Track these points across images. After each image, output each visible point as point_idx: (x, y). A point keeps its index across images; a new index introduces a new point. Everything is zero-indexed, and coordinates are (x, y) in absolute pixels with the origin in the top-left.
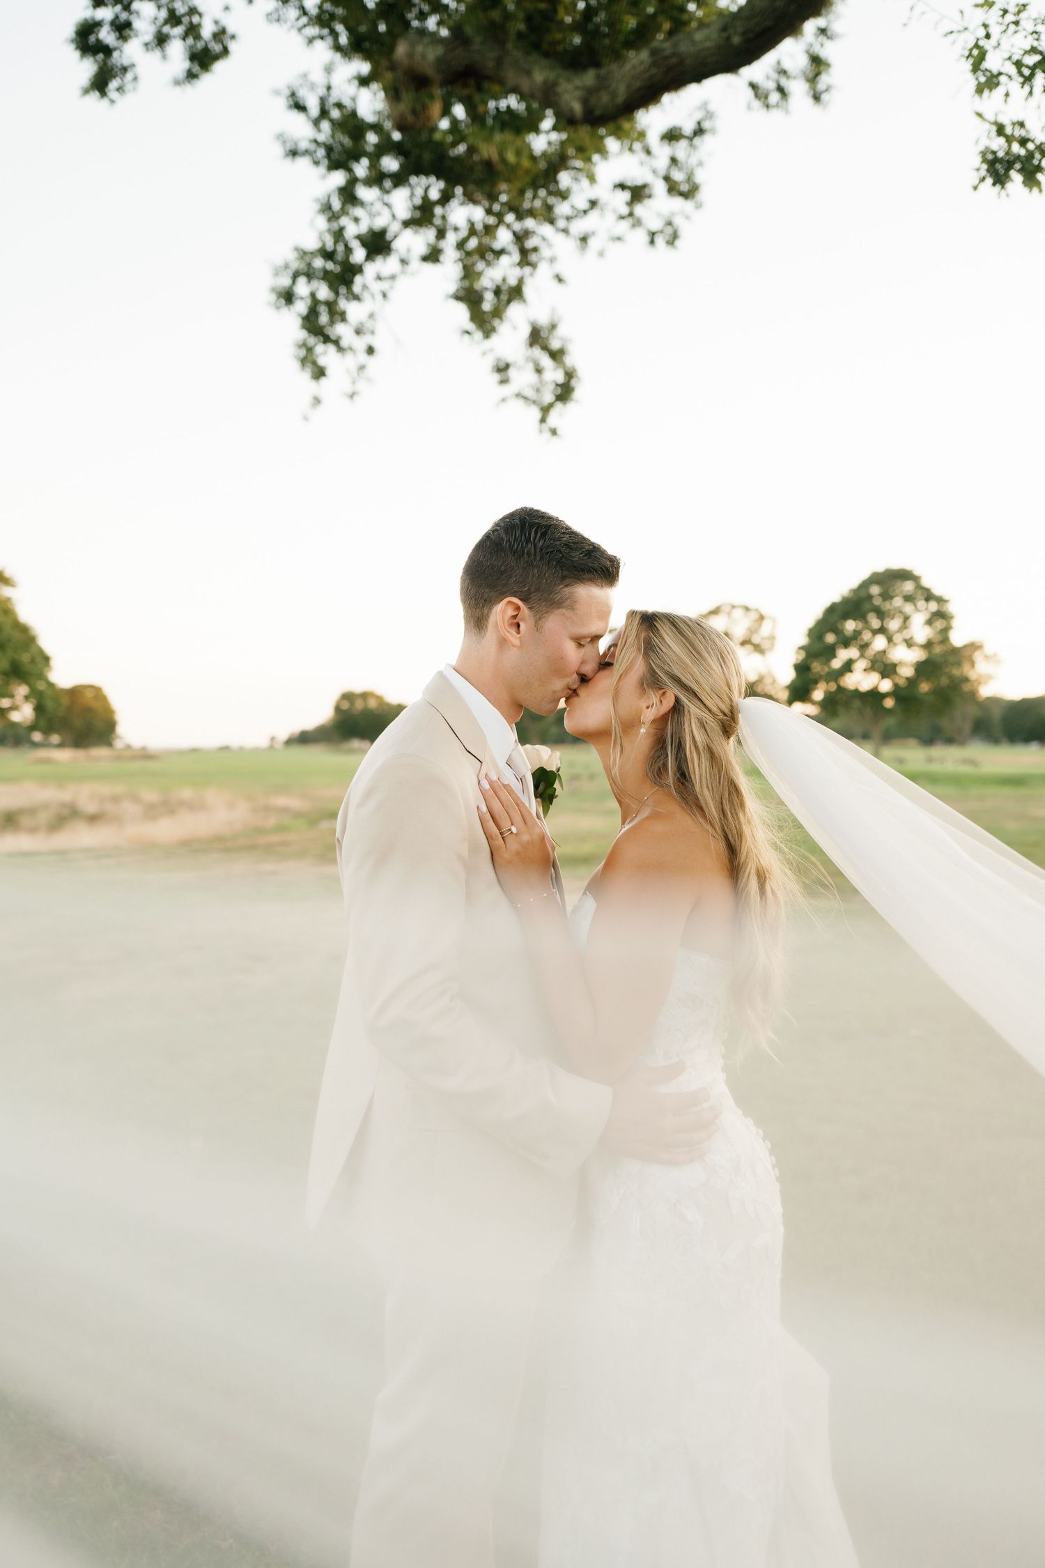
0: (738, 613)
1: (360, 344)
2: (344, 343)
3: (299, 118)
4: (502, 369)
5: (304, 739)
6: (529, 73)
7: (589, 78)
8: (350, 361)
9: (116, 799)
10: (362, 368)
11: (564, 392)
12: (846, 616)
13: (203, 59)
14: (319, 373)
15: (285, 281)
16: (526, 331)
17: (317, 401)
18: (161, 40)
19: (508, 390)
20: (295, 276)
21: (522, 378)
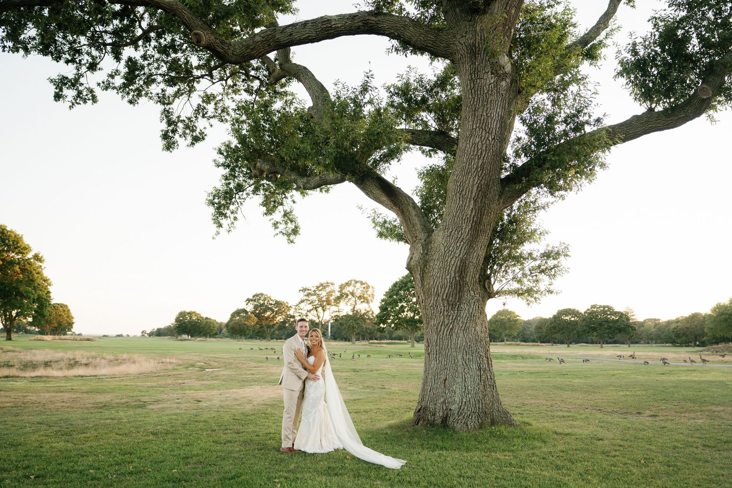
0: (358, 285)
1: (232, 216)
2: (227, 215)
3: (221, 156)
4: (276, 225)
5: (159, 333)
6: (290, 176)
7: (305, 180)
8: (229, 221)
9: (94, 358)
10: (233, 223)
11: (295, 231)
12: (401, 289)
13: (196, 139)
14: (220, 226)
15: (211, 198)
16: (283, 213)
17: (218, 233)
18: (184, 134)
19: (278, 231)
20: (214, 196)
21: (282, 227)
